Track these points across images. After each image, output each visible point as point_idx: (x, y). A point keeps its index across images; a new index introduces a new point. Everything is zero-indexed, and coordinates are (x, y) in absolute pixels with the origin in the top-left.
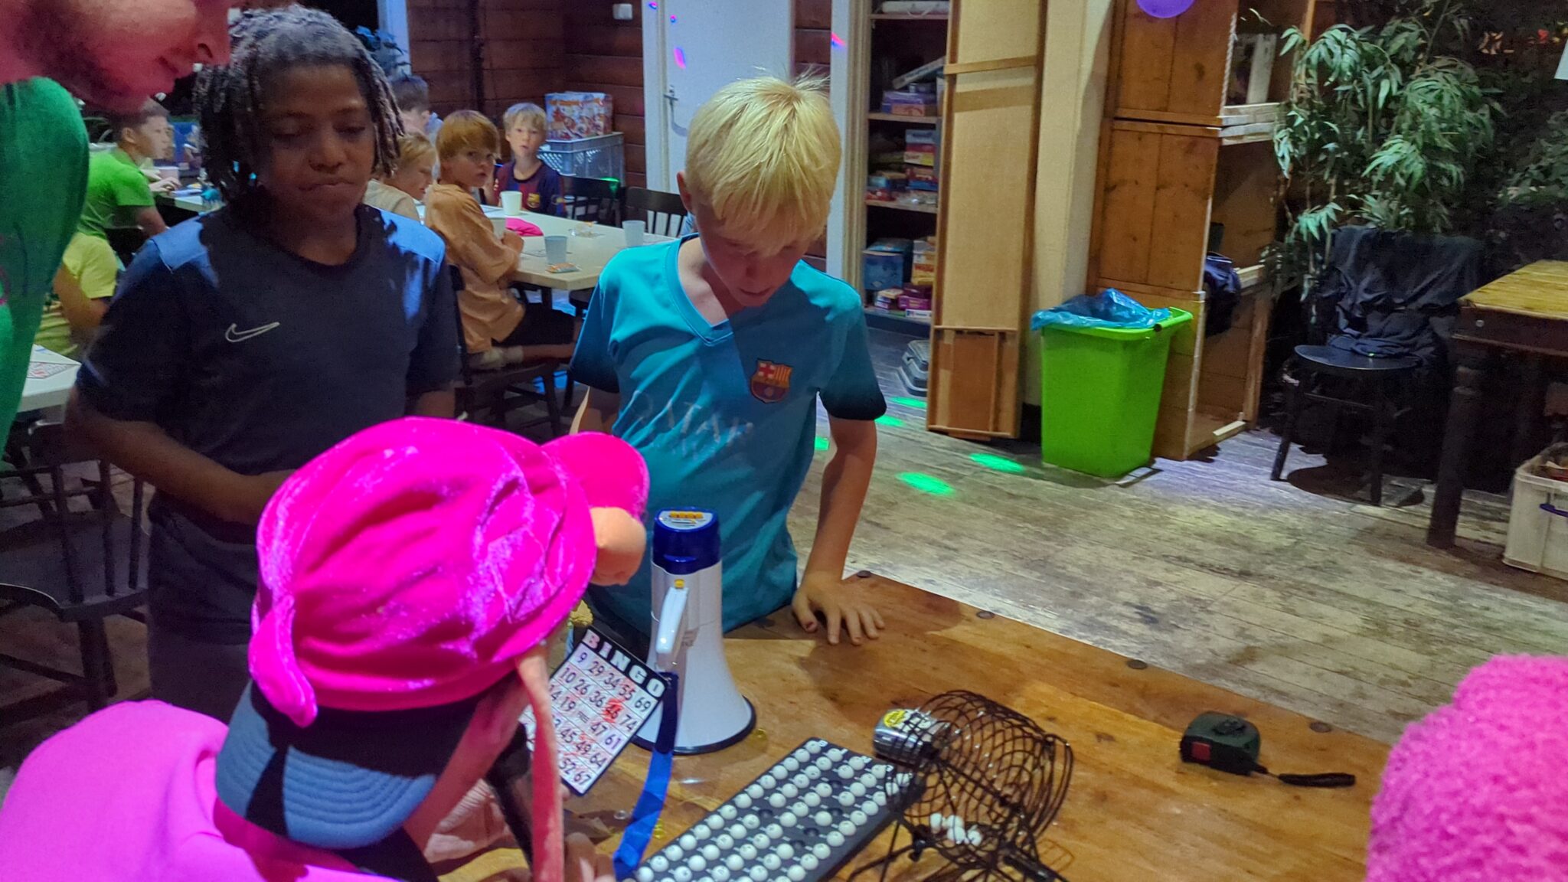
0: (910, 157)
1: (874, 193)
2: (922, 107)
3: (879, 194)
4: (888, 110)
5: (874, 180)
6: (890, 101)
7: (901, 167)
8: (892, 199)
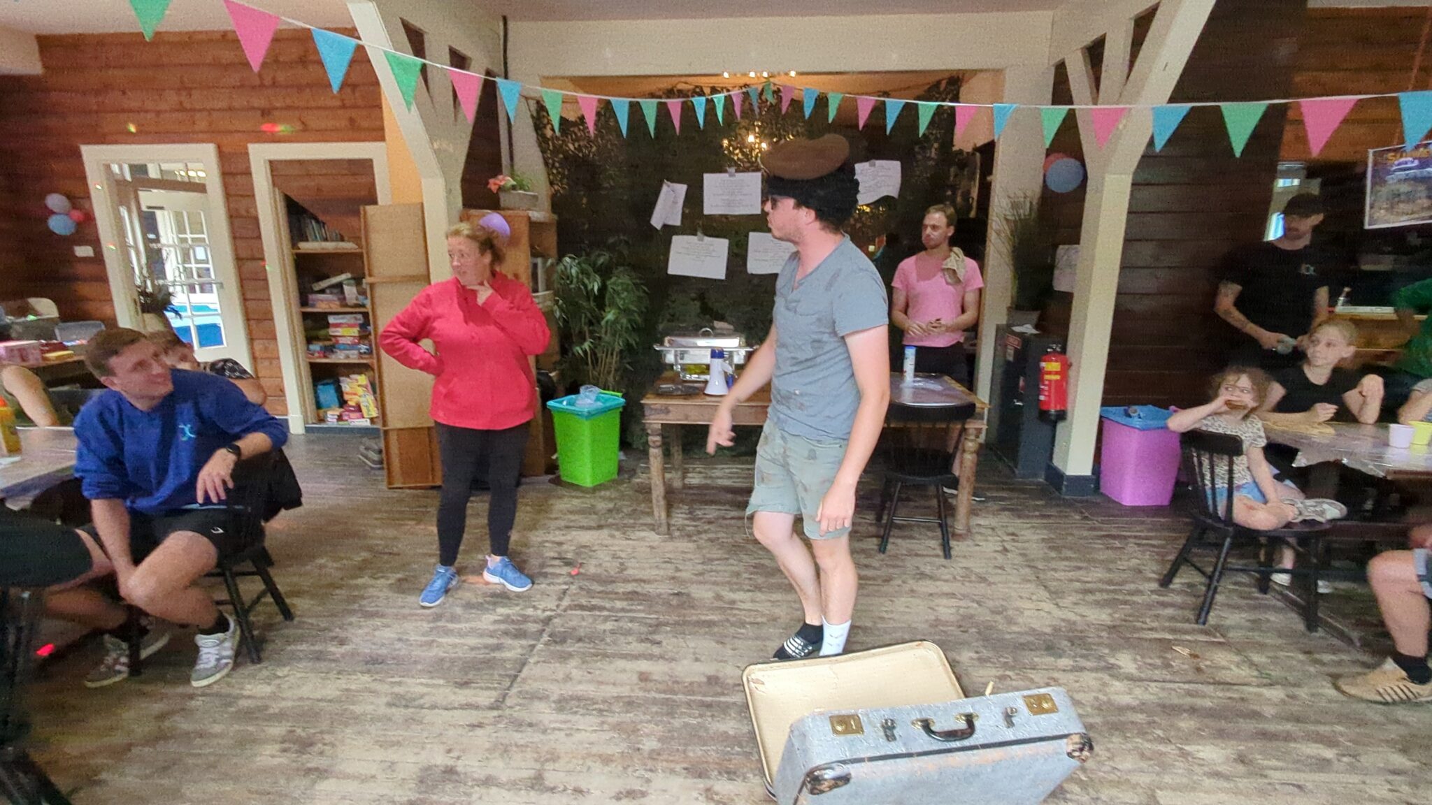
0: (332, 331)
1: (313, 354)
2: (338, 303)
3: (316, 355)
4: (313, 306)
5: (312, 347)
6: (314, 300)
7: (328, 338)
8: (325, 357)
